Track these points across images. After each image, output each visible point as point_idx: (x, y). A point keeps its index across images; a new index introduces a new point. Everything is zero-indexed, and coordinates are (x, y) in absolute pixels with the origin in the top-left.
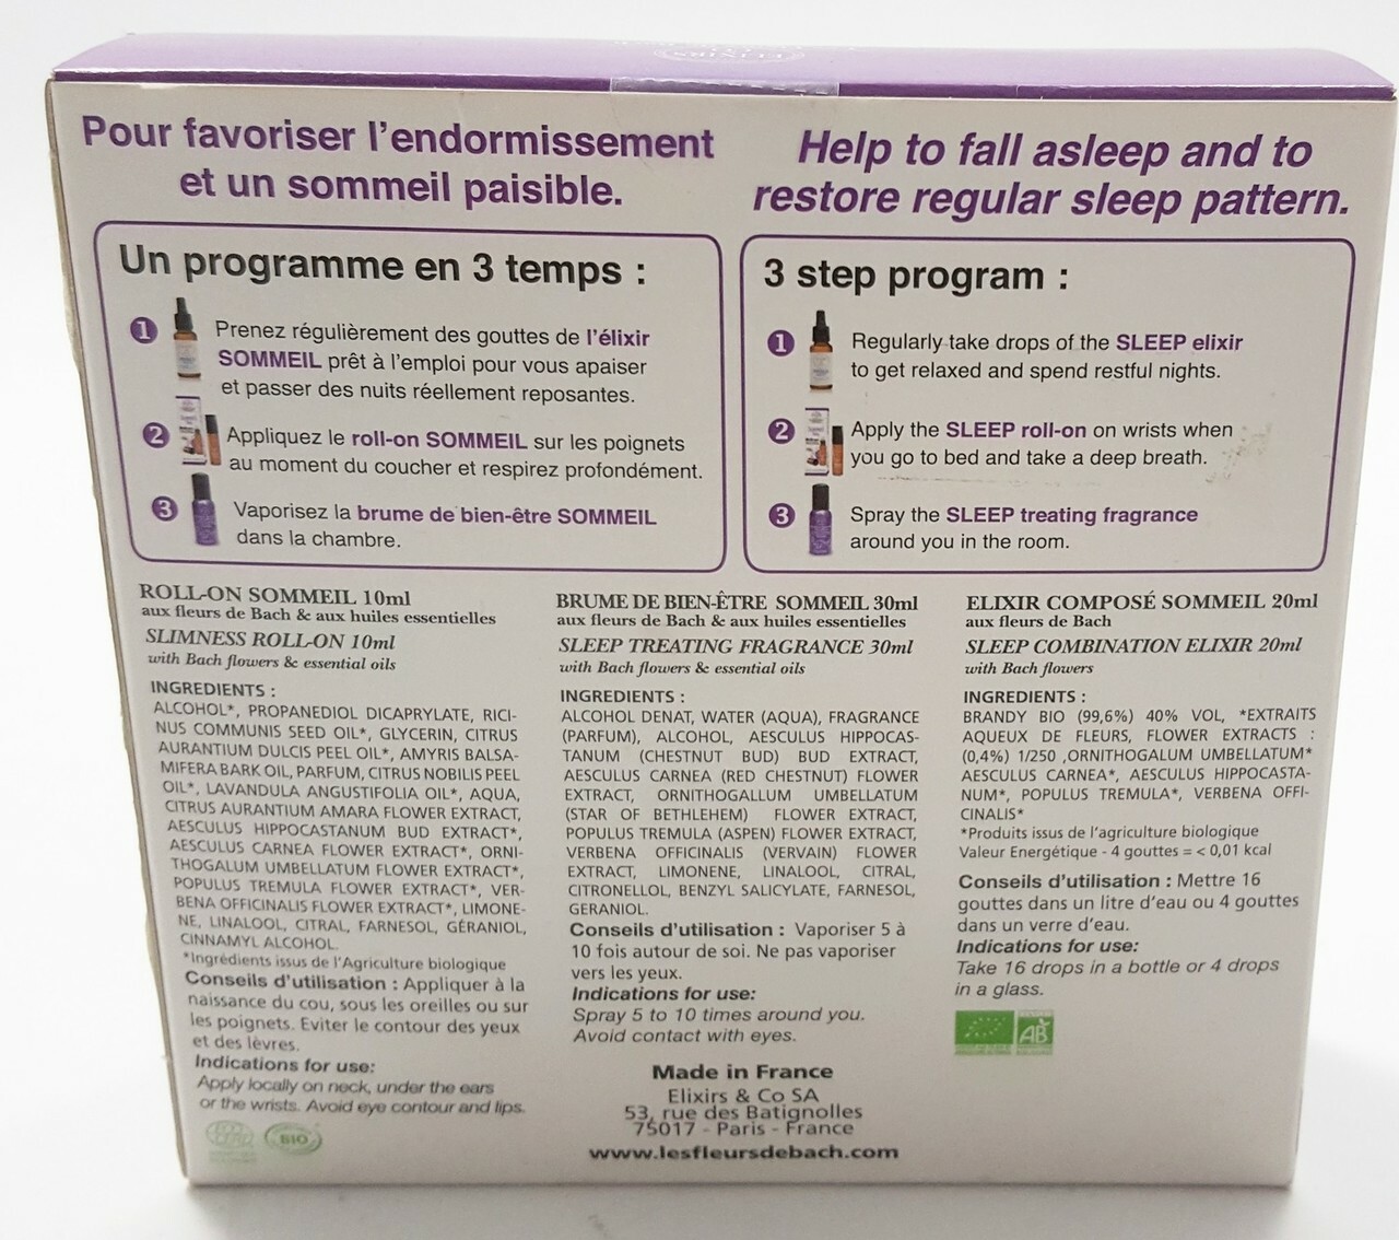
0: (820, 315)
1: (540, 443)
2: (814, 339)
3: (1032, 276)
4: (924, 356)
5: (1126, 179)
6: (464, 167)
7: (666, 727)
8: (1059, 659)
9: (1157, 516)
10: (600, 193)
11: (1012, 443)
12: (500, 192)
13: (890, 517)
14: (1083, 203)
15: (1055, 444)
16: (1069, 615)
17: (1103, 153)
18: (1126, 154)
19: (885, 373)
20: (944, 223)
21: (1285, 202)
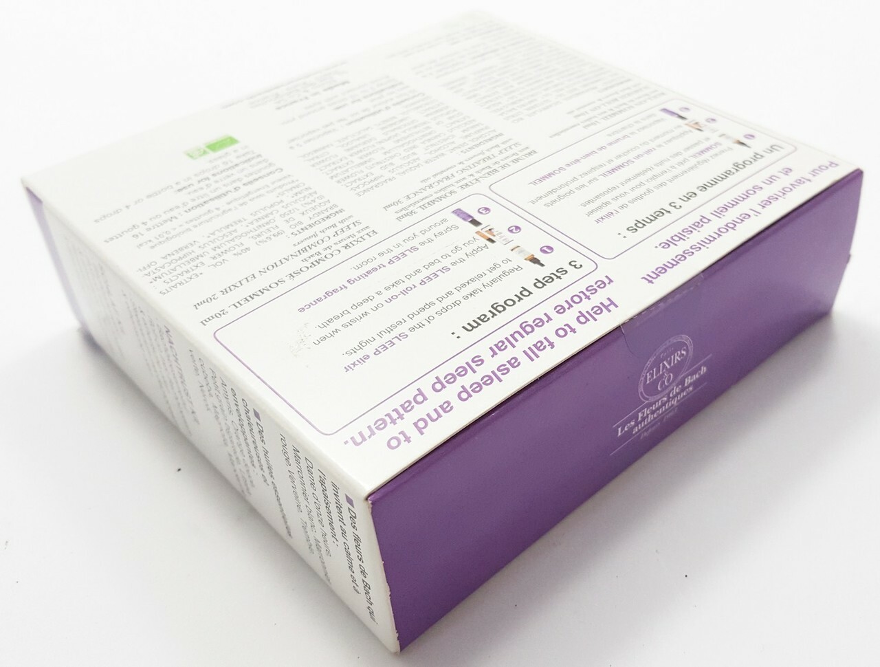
0: (542, 265)
1: (595, 179)
2: (536, 258)
3: (470, 328)
4: (486, 280)
5: (468, 380)
6: (717, 223)
7: (454, 146)
8: (314, 240)
9: (319, 300)
10: (666, 245)
11: (416, 280)
12: (697, 226)
13: (441, 233)
14: (479, 361)
15: (395, 291)
16: (324, 253)
17: (488, 380)
18: (478, 387)
19: (495, 267)
20: (529, 318)
21: (381, 424)
